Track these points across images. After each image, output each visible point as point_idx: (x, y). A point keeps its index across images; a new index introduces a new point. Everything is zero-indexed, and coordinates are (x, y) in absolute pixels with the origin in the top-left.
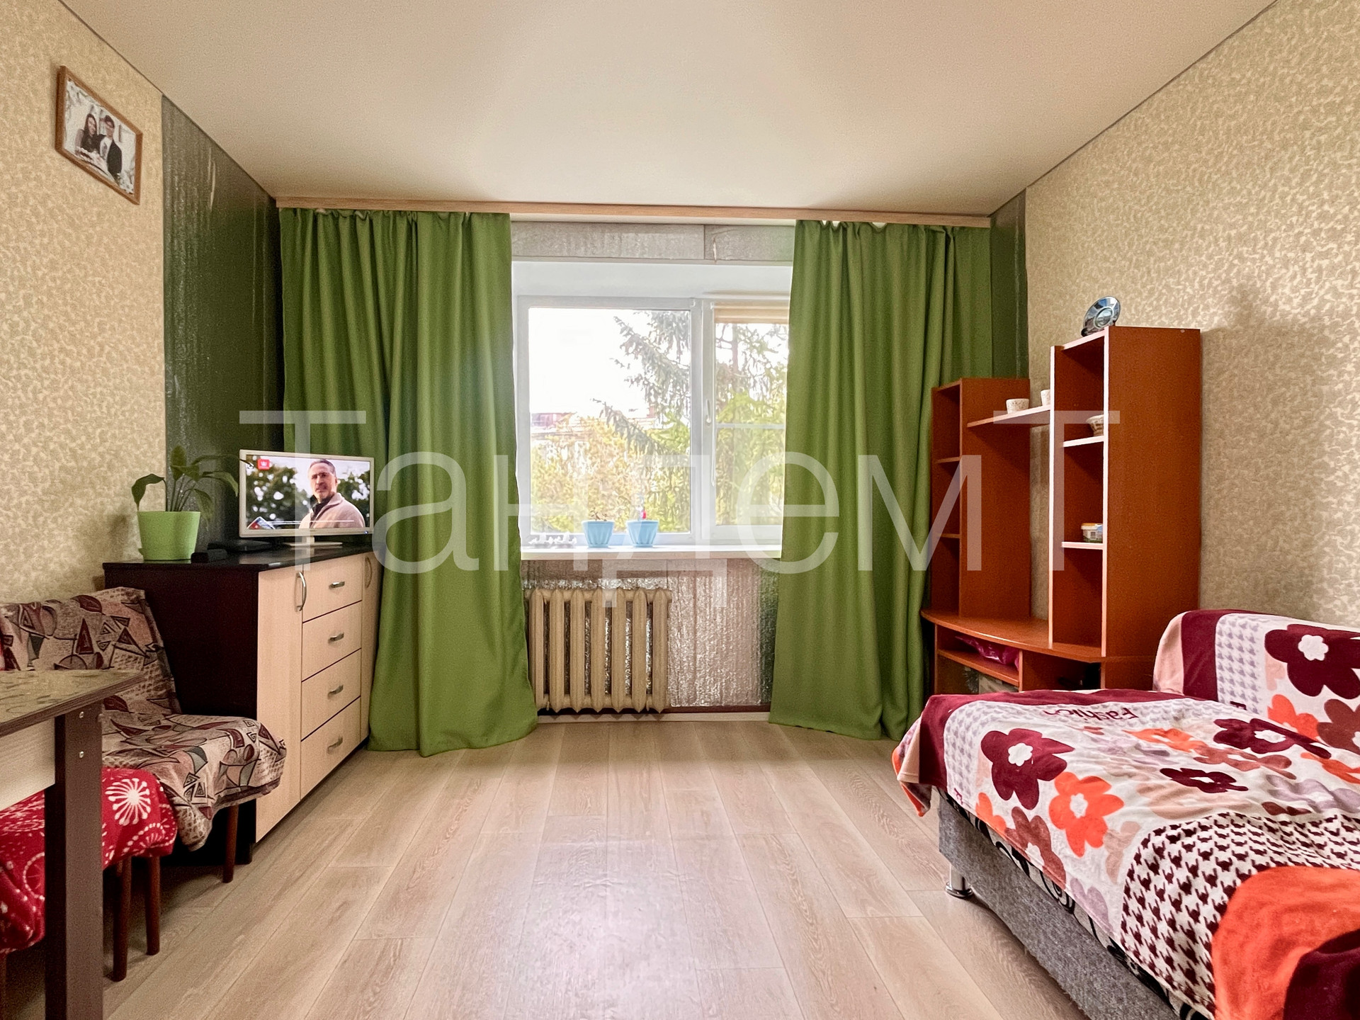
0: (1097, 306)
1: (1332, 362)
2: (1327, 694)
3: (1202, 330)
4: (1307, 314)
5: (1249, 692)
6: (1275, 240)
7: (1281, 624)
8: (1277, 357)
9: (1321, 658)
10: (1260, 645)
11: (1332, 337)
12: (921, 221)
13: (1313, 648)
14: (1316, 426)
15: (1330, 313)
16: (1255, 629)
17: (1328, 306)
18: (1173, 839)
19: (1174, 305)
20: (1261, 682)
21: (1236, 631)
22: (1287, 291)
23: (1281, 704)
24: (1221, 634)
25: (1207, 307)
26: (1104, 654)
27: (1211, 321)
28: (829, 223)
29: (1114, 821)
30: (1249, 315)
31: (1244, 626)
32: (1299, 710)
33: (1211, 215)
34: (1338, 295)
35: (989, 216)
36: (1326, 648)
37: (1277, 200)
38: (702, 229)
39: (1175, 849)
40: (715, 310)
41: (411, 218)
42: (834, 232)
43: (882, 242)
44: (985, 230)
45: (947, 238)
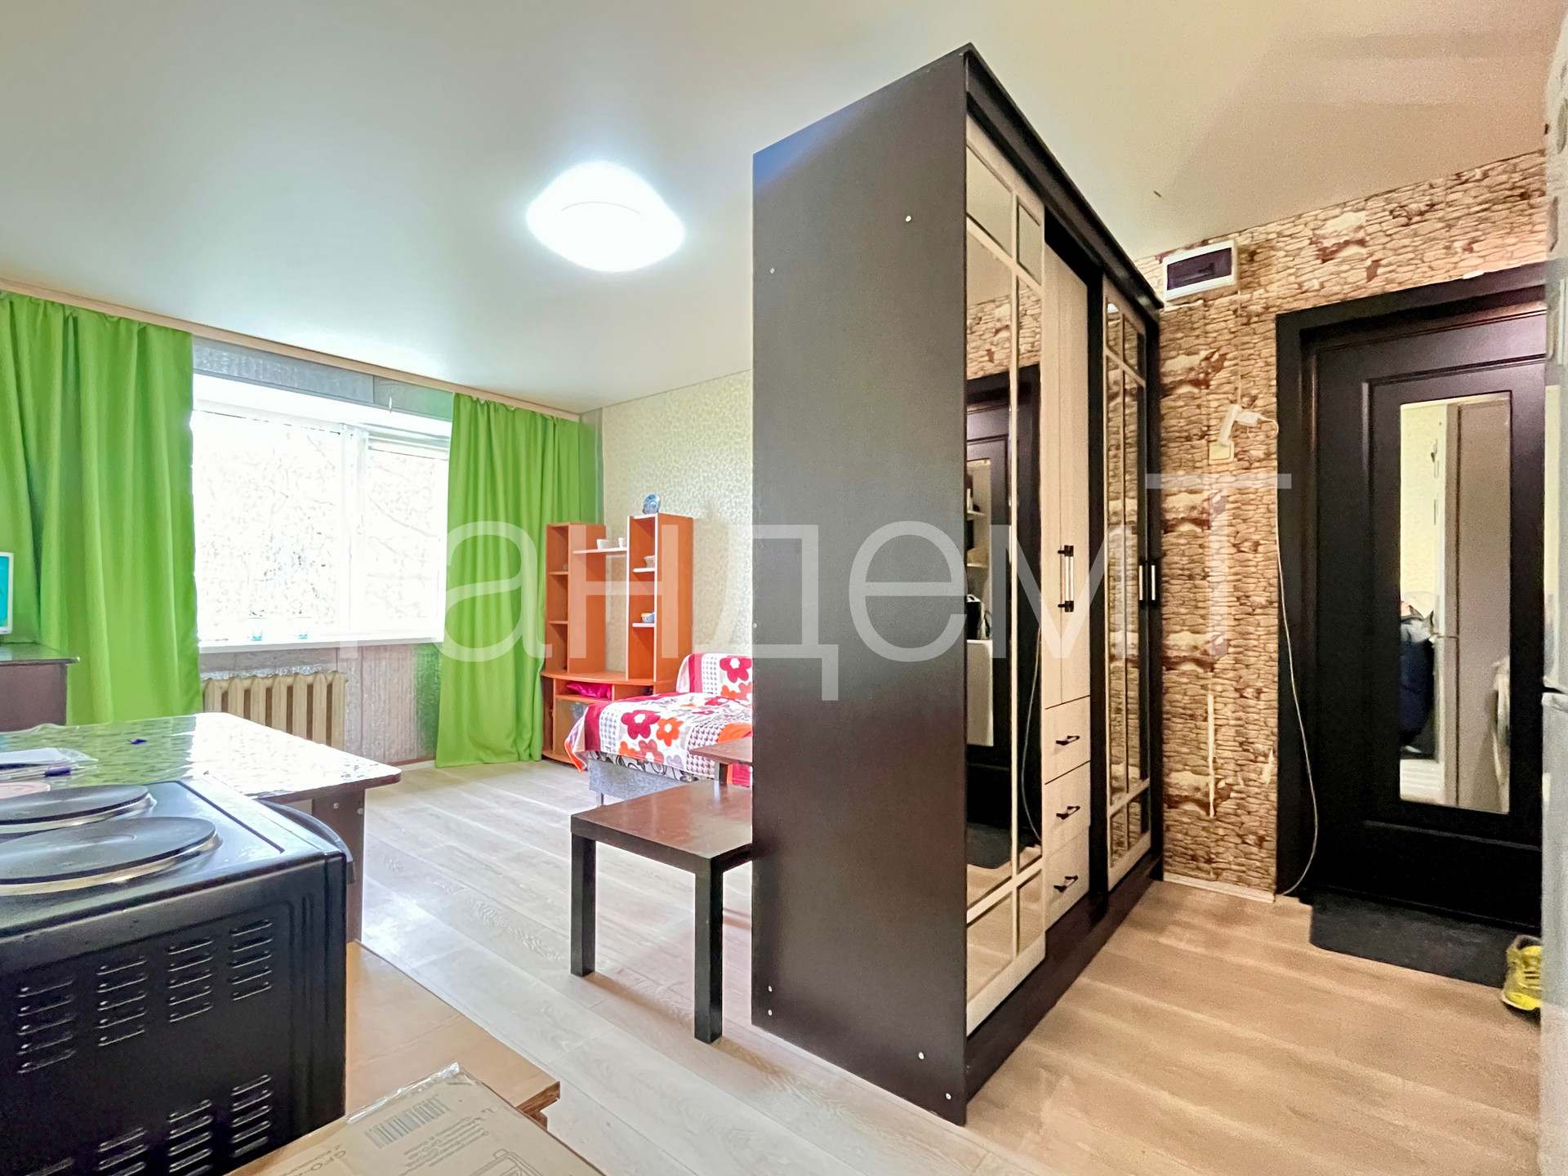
2: (740, 681)
3: (694, 518)
5: (714, 687)
6: (721, 484)
7: (725, 656)
9: (737, 667)
10: (718, 666)
13: (735, 664)
16: (715, 659)
18: (701, 727)
20: (718, 682)
21: (709, 661)
22: (725, 508)
23: (725, 687)
24: (703, 663)
25: (695, 507)
26: (655, 680)
27: (697, 514)
28: (477, 398)
29: (681, 729)
30: (711, 516)
31: (711, 659)
32: (731, 689)
33: (697, 464)
35: (578, 414)
36: (738, 662)
38: (372, 378)
39: (702, 729)
40: (370, 439)
41: (67, 313)
42: (482, 405)
43: (514, 417)
44: (574, 423)
45: (555, 425)
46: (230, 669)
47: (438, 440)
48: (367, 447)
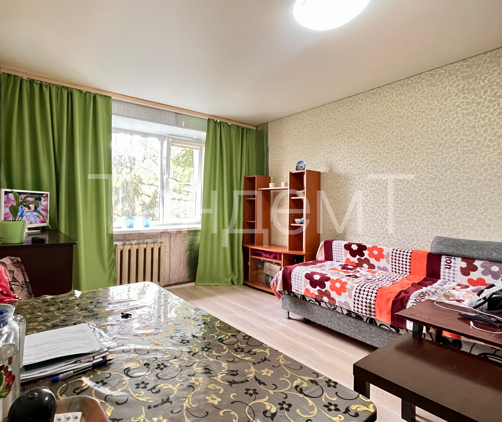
0: (299, 162)
1: (350, 185)
2: (358, 257)
3: (321, 172)
4: (345, 173)
5: (340, 258)
6: (338, 154)
7: (347, 242)
8: (338, 181)
9: (356, 249)
10: (343, 248)
11: (350, 179)
12: (240, 125)
13: (355, 247)
14: (347, 198)
15: (350, 173)
16: (341, 244)
17: (349, 172)
19: (313, 164)
20: (343, 256)
21: (337, 244)
22: (341, 167)
23: (348, 260)
24: (334, 245)
25: (322, 167)
26: (304, 252)
27: (323, 170)
28: (217, 121)
29: (347, 287)
30: (332, 171)
31: (339, 243)
32: (352, 261)
33: (323, 144)
34: (351, 170)
35: (255, 126)
36: (357, 247)
37: (338, 146)
38: (175, 114)
39: (363, 289)
40: (172, 141)
41: (69, 90)
42: (218, 124)
43: (230, 129)
44: (254, 130)
45: (247, 132)
46: (122, 241)
47: (198, 140)
48: (171, 145)
